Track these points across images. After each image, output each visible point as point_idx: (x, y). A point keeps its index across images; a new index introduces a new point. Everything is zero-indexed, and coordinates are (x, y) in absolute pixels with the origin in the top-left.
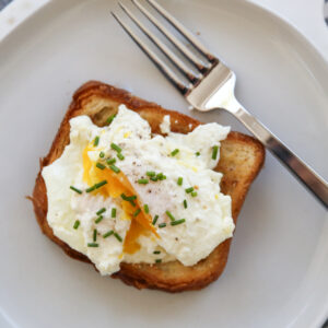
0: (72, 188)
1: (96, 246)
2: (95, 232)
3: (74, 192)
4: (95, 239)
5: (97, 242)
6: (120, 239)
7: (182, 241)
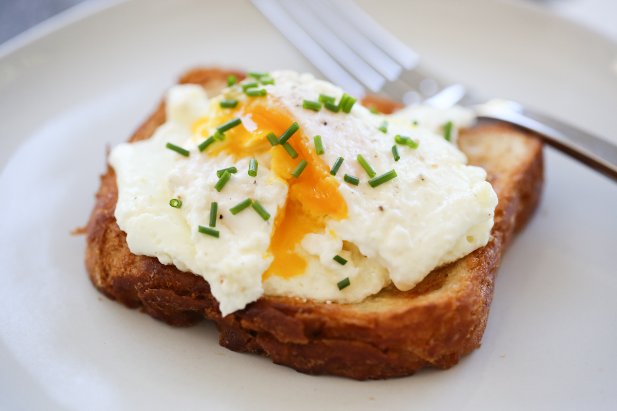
0: (171, 147)
1: (216, 234)
2: (215, 207)
3: (173, 154)
4: (213, 223)
5: (216, 229)
6: (265, 216)
7: (389, 211)
